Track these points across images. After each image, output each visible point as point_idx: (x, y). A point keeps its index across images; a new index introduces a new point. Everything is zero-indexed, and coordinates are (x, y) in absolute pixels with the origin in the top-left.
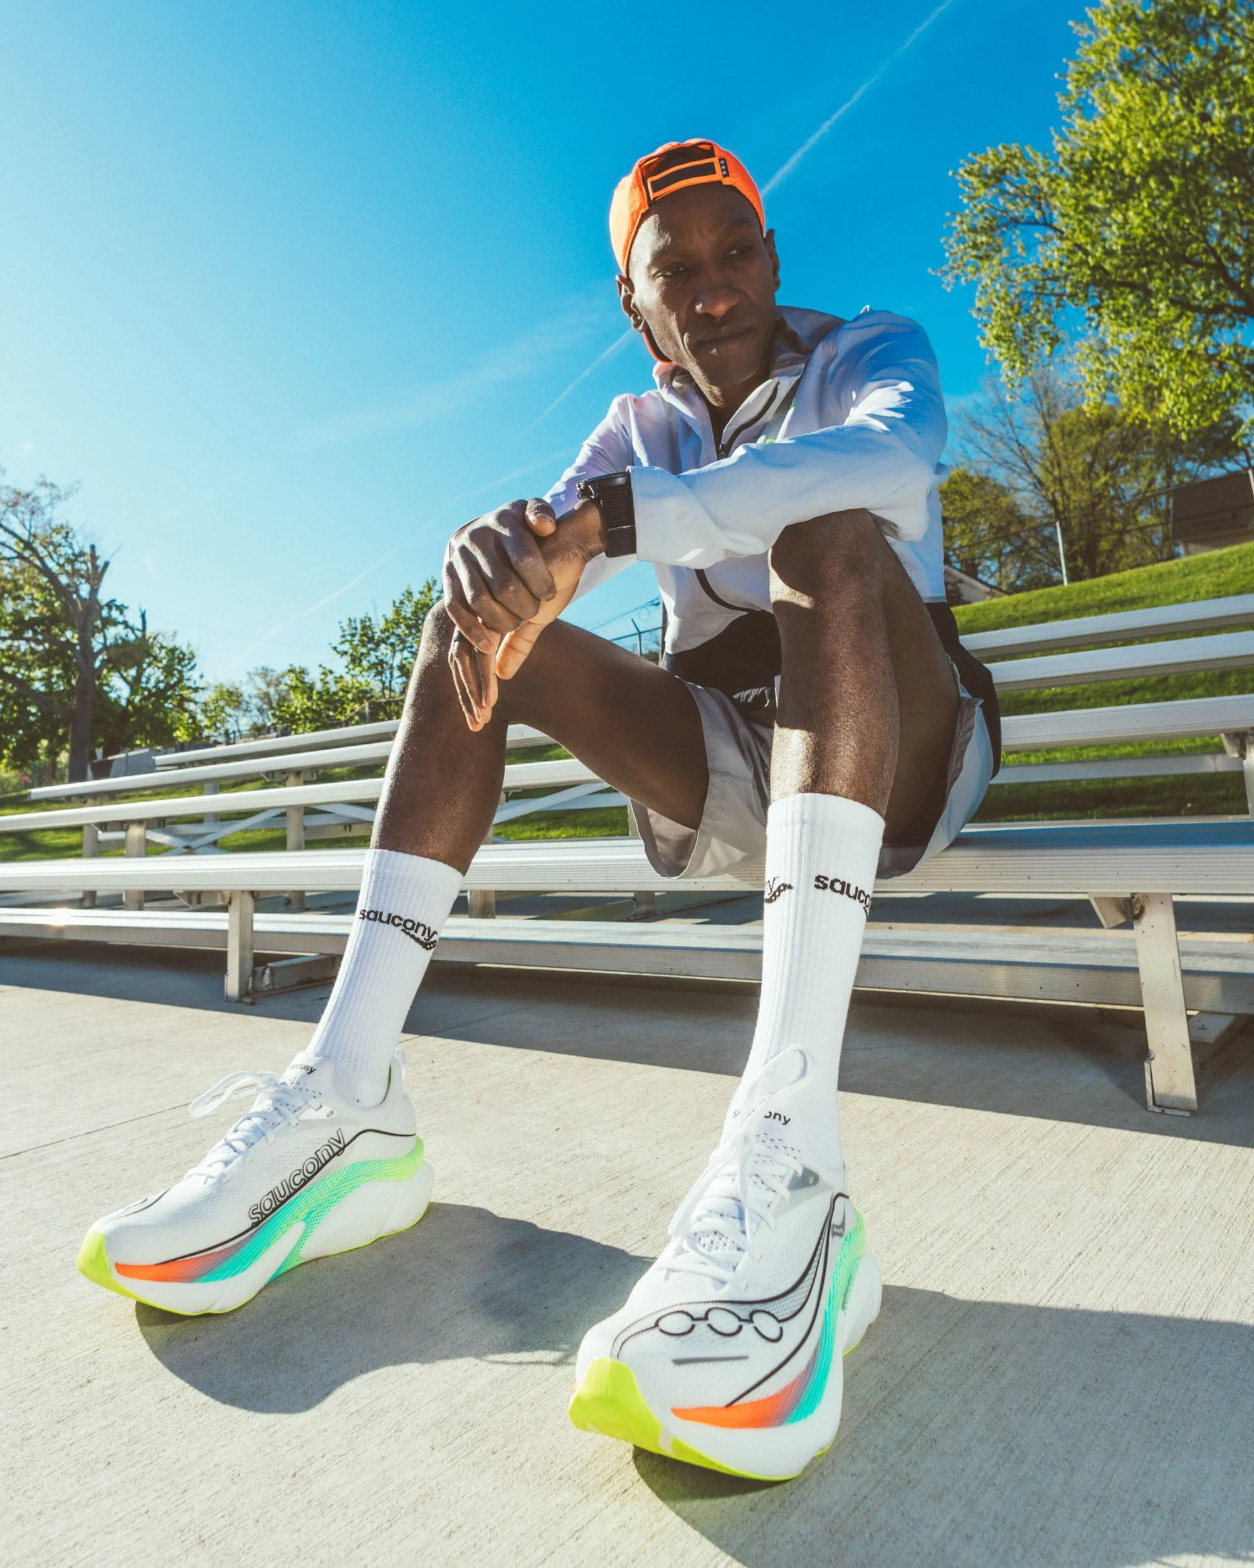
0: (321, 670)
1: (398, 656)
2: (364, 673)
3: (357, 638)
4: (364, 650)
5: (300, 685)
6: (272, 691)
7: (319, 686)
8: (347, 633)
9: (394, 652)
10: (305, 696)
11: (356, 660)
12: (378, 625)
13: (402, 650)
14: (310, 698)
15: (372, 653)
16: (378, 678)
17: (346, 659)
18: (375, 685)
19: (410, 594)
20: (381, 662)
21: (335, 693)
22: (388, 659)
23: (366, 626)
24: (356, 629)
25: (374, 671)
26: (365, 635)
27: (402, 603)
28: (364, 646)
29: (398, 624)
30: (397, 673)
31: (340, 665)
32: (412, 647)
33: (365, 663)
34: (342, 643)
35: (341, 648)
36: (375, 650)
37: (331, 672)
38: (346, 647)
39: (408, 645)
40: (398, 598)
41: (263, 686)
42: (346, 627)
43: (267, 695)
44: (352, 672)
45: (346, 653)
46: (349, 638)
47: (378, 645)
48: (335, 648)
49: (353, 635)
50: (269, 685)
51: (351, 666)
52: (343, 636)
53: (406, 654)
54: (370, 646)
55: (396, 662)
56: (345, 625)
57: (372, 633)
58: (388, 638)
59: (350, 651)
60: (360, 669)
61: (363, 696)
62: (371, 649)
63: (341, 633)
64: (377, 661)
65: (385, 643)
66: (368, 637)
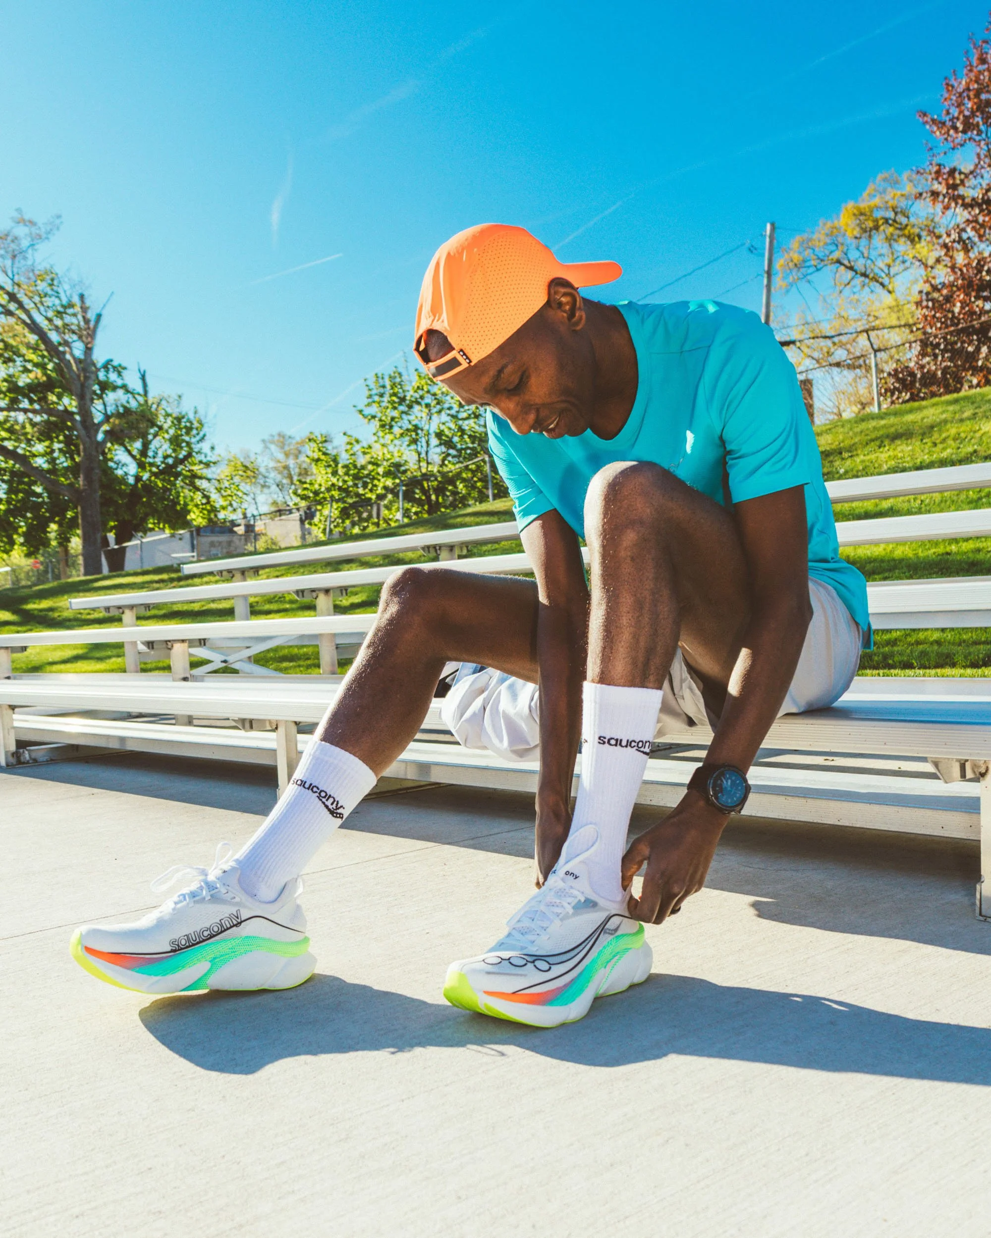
0: (346, 439)
1: (435, 420)
2: (397, 442)
3: (386, 398)
4: (395, 414)
5: (323, 457)
6: (291, 462)
7: (344, 459)
8: (374, 392)
9: (430, 416)
10: (329, 470)
11: (387, 426)
12: (411, 381)
13: (440, 412)
14: (335, 473)
15: (404, 416)
16: (413, 447)
17: (375, 425)
18: (409, 456)
20: (416, 428)
21: (363, 467)
22: (424, 424)
23: (395, 382)
24: (384, 387)
25: (407, 438)
26: (395, 394)
28: (395, 408)
30: (434, 441)
31: (367, 432)
32: (450, 408)
33: (397, 430)
34: (369, 405)
35: (368, 411)
36: (407, 413)
37: (357, 441)
38: (374, 410)
39: (446, 406)
41: (281, 456)
42: (372, 386)
43: (286, 467)
44: (382, 441)
45: (374, 417)
46: (377, 398)
47: (410, 407)
48: (361, 411)
49: (381, 395)
50: (287, 455)
51: (381, 434)
52: (370, 396)
53: (444, 417)
54: (403, 408)
55: (434, 427)
57: (404, 391)
58: (422, 397)
59: (379, 415)
60: (391, 437)
61: (396, 469)
62: (403, 412)
63: (367, 393)
64: (410, 427)
65: (418, 403)
66: (399, 398)
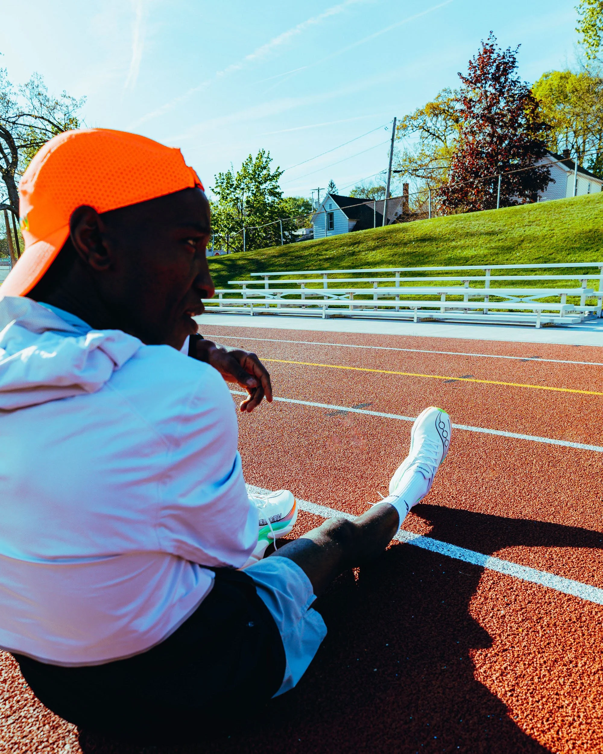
1: (246, 195)
2: (228, 204)
3: (225, 185)
4: (228, 192)
8: (219, 181)
9: (243, 192)
11: (224, 198)
12: (235, 176)
15: (232, 193)
16: (236, 207)
17: (219, 197)
19: (251, 159)
23: (229, 177)
24: (223, 179)
25: (233, 203)
26: (228, 183)
27: (247, 164)
28: (228, 189)
29: (245, 177)
30: (245, 205)
32: (253, 190)
33: (229, 199)
34: (217, 187)
35: (215, 190)
38: (218, 190)
40: (244, 160)
42: (218, 178)
44: (222, 204)
45: (219, 193)
46: (220, 184)
47: (235, 189)
48: (213, 190)
49: (222, 183)
51: (222, 200)
52: (217, 183)
53: (250, 194)
54: (232, 190)
55: (245, 199)
56: (218, 175)
57: (232, 182)
58: (240, 185)
59: (221, 192)
60: (226, 202)
61: (229, 216)
62: (232, 192)
63: (216, 182)
64: (234, 198)
65: (239, 188)
66: (230, 185)
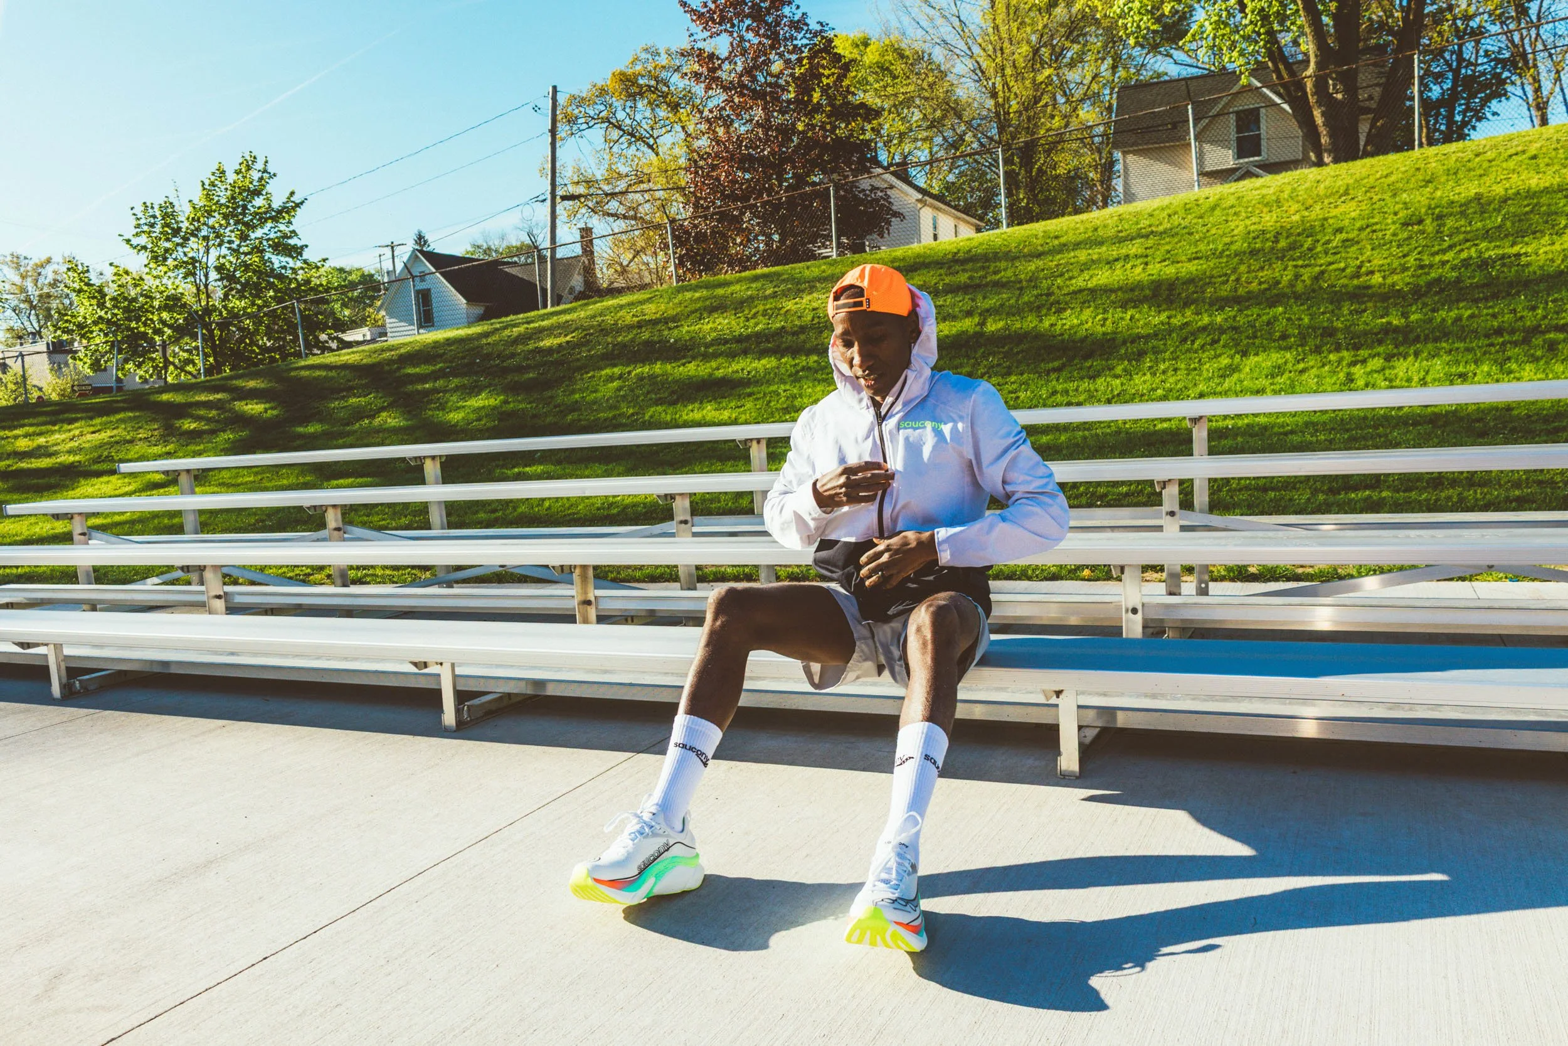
0: (113, 270)
1: (214, 253)
2: (170, 274)
3: (158, 228)
4: (168, 245)
5: (85, 288)
6: (29, 284)
7: (111, 291)
8: (143, 221)
9: (208, 248)
10: (94, 302)
11: (159, 258)
12: (184, 212)
13: (219, 245)
14: (101, 305)
15: (179, 248)
16: (190, 279)
17: (144, 257)
18: (186, 289)
19: (223, 172)
20: (193, 261)
21: (135, 300)
22: (201, 257)
23: (168, 212)
24: (154, 217)
25: (182, 270)
26: (167, 225)
27: (213, 184)
28: (168, 240)
29: (209, 213)
30: (213, 275)
31: (137, 263)
32: (231, 242)
33: (170, 262)
34: (137, 235)
35: (135, 241)
36: (182, 245)
37: (127, 273)
38: (143, 240)
39: (226, 239)
40: (207, 176)
41: (17, 280)
42: (140, 215)
43: (23, 290)
44: (155, 273)
45: (144, 248)
46: (146, 228)
47: (186, 239)
48: (128, 241)
49: (152, 225)
50: (23, 277)
51: (152, 265)
52: (138, 226)
53: (224, 251)
54: (178, 240)
55: (212, 260)
56: (139, 211)
57: (177, 222)
58: (198, 229)
59: (150, 246)
60: (164, 269)
61: (174, 302)
62: (178, 244)
63: (135, 223)
64: (185, 259)
65: (196, 236)
66: (173, 229)
